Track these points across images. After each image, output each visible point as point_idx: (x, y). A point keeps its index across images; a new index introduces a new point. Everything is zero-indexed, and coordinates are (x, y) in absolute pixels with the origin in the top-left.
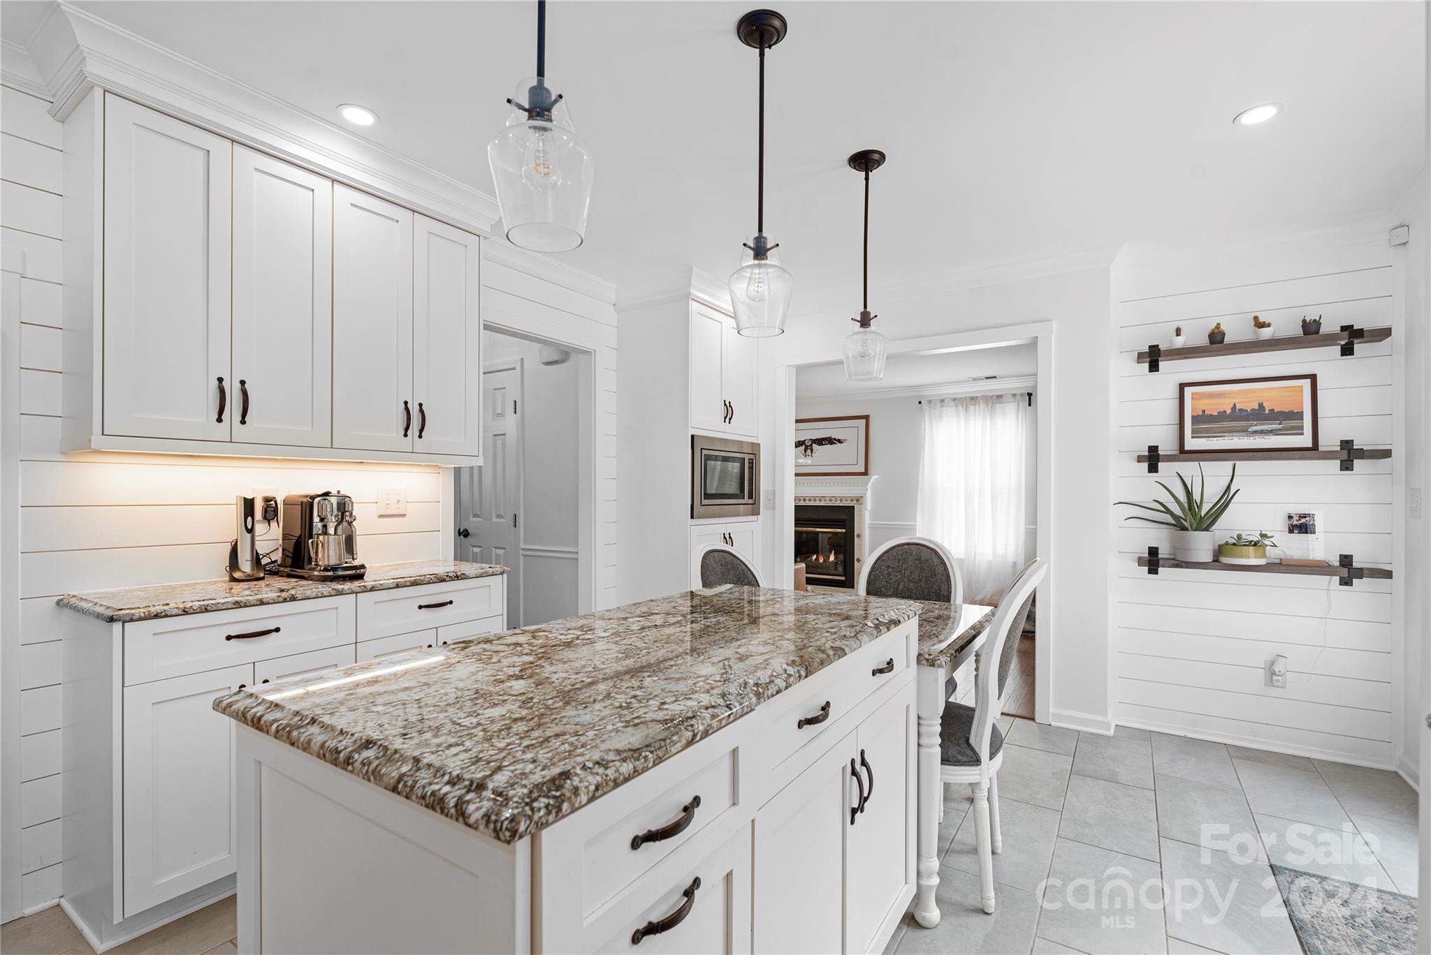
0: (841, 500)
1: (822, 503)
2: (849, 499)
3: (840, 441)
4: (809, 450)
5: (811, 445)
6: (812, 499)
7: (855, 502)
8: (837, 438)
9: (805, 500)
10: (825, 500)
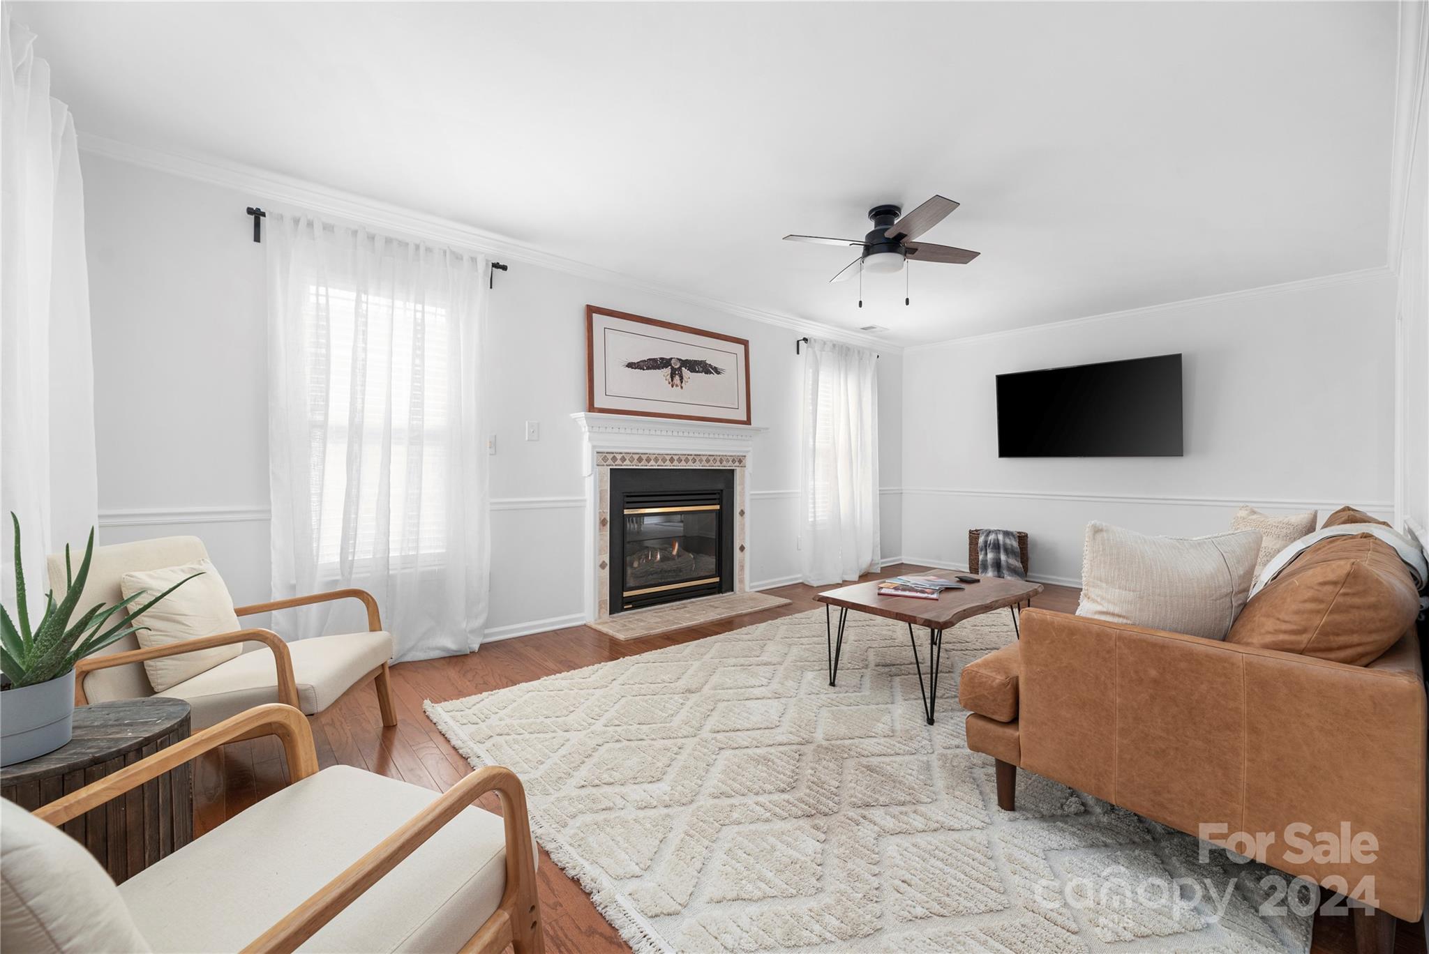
0: (721, 461)
1: (697, 466)
2: (731, 459)
3: (717, 371)
4: (677, 378)
5: (680, 369)
6: (683, 458)
7: (737, 464)
8: (714, 365)
9: (672, 460)
10: (701, 461)
